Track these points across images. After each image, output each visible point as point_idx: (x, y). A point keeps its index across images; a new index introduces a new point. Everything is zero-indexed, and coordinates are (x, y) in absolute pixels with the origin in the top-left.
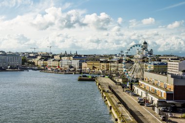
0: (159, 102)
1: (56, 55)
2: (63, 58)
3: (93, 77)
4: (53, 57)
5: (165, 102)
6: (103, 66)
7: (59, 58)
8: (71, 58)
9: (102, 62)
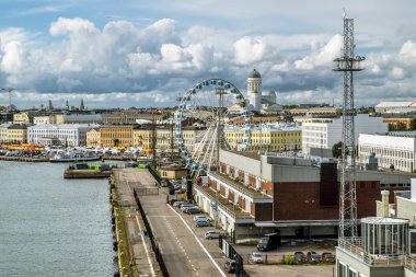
0: (238, 225)
1: (18, 112)
2: (36, 119)
3: (104, 168)
4: (10, 117)
5: (252, 225)
6: (141, 137)
7: (27, 119)
8: (60, 118)
9: (138, 127)
